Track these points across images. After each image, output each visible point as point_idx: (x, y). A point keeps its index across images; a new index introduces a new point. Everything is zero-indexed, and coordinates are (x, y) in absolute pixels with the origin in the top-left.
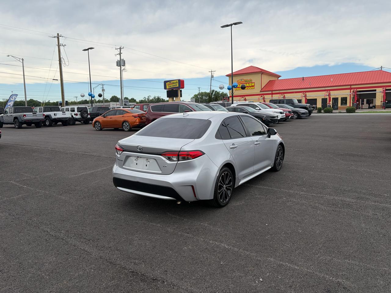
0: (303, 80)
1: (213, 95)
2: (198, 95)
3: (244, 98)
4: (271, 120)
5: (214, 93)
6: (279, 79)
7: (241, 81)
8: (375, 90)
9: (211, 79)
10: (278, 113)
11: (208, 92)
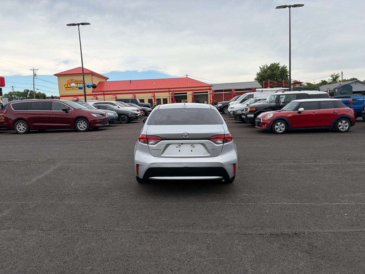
0: (130, 82)
1: (29, 95)
2: (8, 94)
3: (77, 98)
4: (135, 116)
5: (29, 93)
6: (107, 81)
7: (71, 81)
8: (186, 93)
9: (34, 78)
10: (135, 110)
11: (21, 91)
